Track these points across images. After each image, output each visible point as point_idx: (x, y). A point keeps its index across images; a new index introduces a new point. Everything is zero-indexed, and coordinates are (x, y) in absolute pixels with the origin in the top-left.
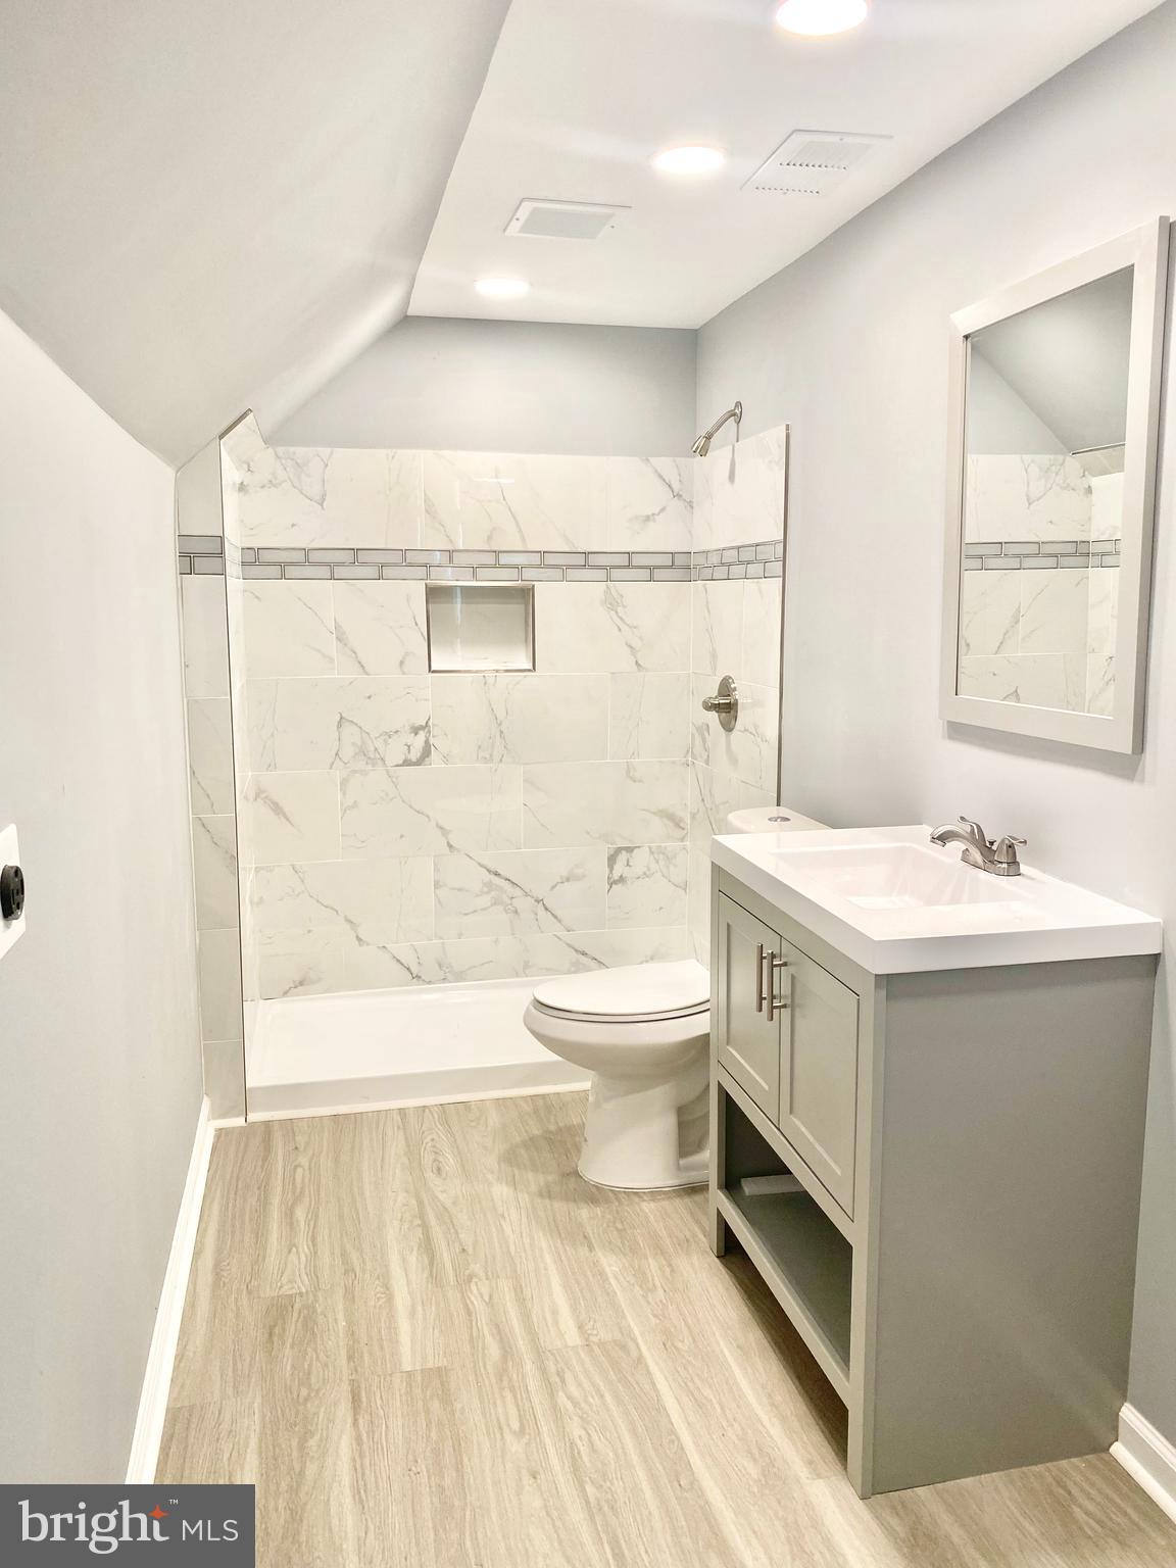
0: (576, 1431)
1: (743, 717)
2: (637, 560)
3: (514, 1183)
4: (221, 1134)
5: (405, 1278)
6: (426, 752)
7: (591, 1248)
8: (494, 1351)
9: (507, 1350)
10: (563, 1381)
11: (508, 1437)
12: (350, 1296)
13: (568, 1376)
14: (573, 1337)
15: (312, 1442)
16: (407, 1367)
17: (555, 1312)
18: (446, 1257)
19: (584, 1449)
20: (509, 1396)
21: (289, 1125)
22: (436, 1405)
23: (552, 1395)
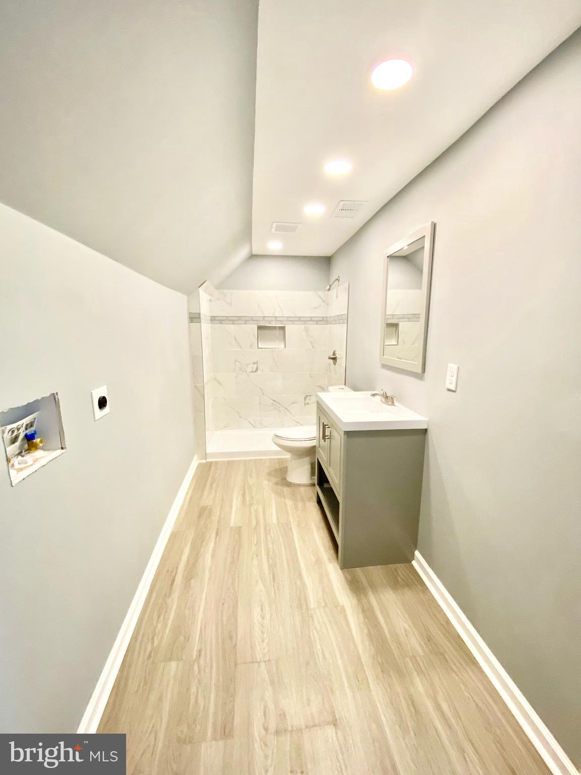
0: (270, 546)
1: (338, 361)
2: (313, 319)
3: (269, 480)
4: (200, 464)
5: (236, 502)
6: (257, 369)
7: (285, 498)
8: (254, 523)
9: (258, 523)
10: (270, 532)
11: (253, 545)
12: (222, 507)
13: (271, 531)
14: (275, 521)
15: (204, 543)
16: (232, 526)
17: (272, 514)
18: (248, 498)
19: (271, 551)
20: (255, 535)
21: (216, 463)
22: (237, 536)
23: (266, 535)
